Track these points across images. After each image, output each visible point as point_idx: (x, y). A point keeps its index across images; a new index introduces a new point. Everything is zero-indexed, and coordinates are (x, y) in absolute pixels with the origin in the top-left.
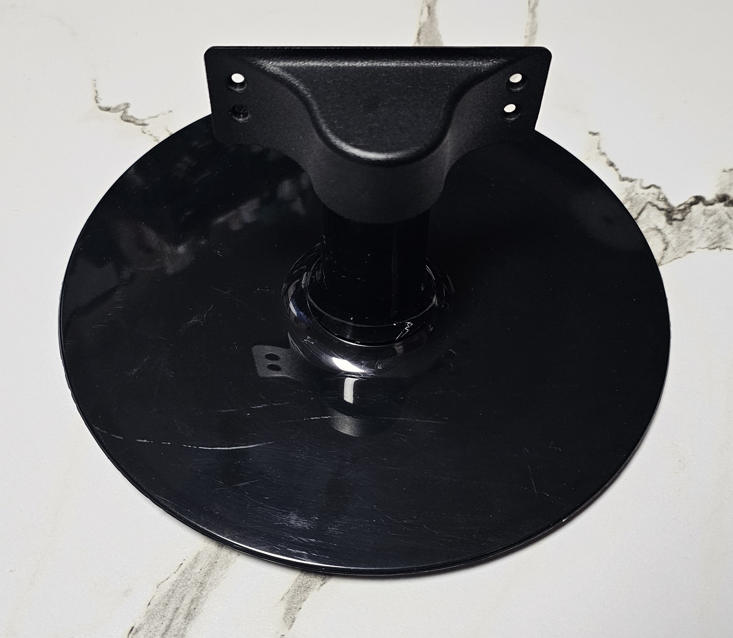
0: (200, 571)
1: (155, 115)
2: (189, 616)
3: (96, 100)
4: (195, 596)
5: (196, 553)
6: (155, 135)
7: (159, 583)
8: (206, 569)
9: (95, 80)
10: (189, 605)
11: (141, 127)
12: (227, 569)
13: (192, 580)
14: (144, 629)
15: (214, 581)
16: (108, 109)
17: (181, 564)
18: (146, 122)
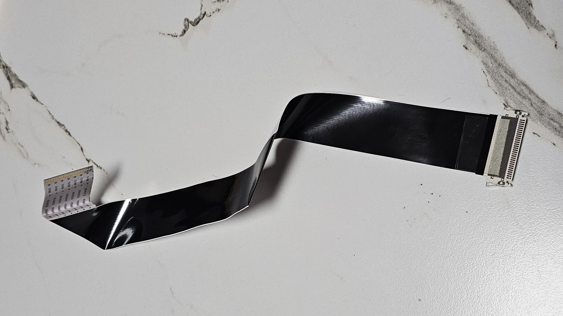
0: (492, 64)
1: (201, 5)
2: (513, 76)
3: (174, 37)
4: (504, 70)
5: (482, 63)
6: (214, 10)
7: (488, 85)
8: (493, 61)
9: (160, 33)
10: (507, 74)
11: (205, 16)
12: (498, 50)
13: (494, 69)
14: (507, 99)
15: (501, 59)
16: (185, 31)
17: (484, 72)
18: (203, 13)
